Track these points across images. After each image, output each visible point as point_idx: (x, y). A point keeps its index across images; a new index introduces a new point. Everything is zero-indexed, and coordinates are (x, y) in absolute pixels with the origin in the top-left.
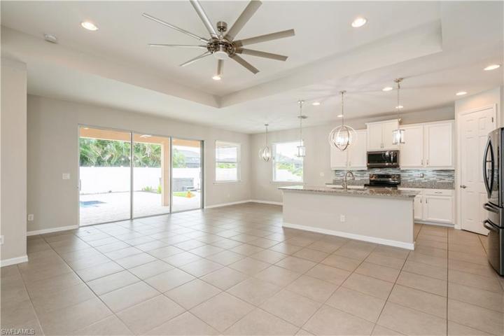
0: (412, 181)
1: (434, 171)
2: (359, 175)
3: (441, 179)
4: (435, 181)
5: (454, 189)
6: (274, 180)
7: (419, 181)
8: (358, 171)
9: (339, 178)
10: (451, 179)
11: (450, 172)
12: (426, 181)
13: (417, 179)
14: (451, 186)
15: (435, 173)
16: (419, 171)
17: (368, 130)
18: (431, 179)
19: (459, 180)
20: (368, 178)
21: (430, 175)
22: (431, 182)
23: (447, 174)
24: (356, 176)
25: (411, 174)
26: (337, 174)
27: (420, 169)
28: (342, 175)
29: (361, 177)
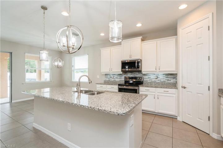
0: (150, 81)
1: (164, 74)
2: (119, 77)
3: (168, 80)
4: (165, 81)
5: (177, 89)
6: (73, 80)
7: (155, 82)
8: (118, 74)
9: (107, 79)
10: (174, 80)
11: (174, 75)
12: (159, 81)
13: (153, 80)
14: (174, 86)
15: (164, 76)
16: (154, 74)
17: (122, 45)
18: (162, 80)
19: (181, 81)
20: (124, 79)
21: (162, 78)
22: (162, 82)
23: (172, 76)
24: (117, 78)
25: (150, 76)
26: (106, 76)
27: (155, 73)
28: (109, 77)
29: (120, 78)
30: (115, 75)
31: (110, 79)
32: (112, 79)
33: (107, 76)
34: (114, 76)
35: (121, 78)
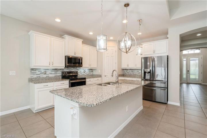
0: (81, 74)
1: (88, 69)
2: (53, 72)
3: (90, 73)
5: (101, 77)
9: (35, 76)
13: (83, 73)
18: (87, 73)
23: (91, 71)
24: (51, 73)
25: (81, 71)
26: (32, 72)
27: (84, 69)
28: (39, 73)
29: (55, 74)
30: (48, 69)
31: (41, 75)
32: (42, 75)
33: (34, 72)
34: (47, 71)
35: (57, 74)
